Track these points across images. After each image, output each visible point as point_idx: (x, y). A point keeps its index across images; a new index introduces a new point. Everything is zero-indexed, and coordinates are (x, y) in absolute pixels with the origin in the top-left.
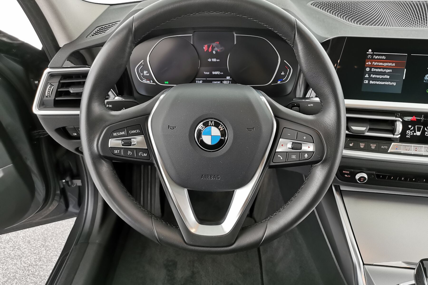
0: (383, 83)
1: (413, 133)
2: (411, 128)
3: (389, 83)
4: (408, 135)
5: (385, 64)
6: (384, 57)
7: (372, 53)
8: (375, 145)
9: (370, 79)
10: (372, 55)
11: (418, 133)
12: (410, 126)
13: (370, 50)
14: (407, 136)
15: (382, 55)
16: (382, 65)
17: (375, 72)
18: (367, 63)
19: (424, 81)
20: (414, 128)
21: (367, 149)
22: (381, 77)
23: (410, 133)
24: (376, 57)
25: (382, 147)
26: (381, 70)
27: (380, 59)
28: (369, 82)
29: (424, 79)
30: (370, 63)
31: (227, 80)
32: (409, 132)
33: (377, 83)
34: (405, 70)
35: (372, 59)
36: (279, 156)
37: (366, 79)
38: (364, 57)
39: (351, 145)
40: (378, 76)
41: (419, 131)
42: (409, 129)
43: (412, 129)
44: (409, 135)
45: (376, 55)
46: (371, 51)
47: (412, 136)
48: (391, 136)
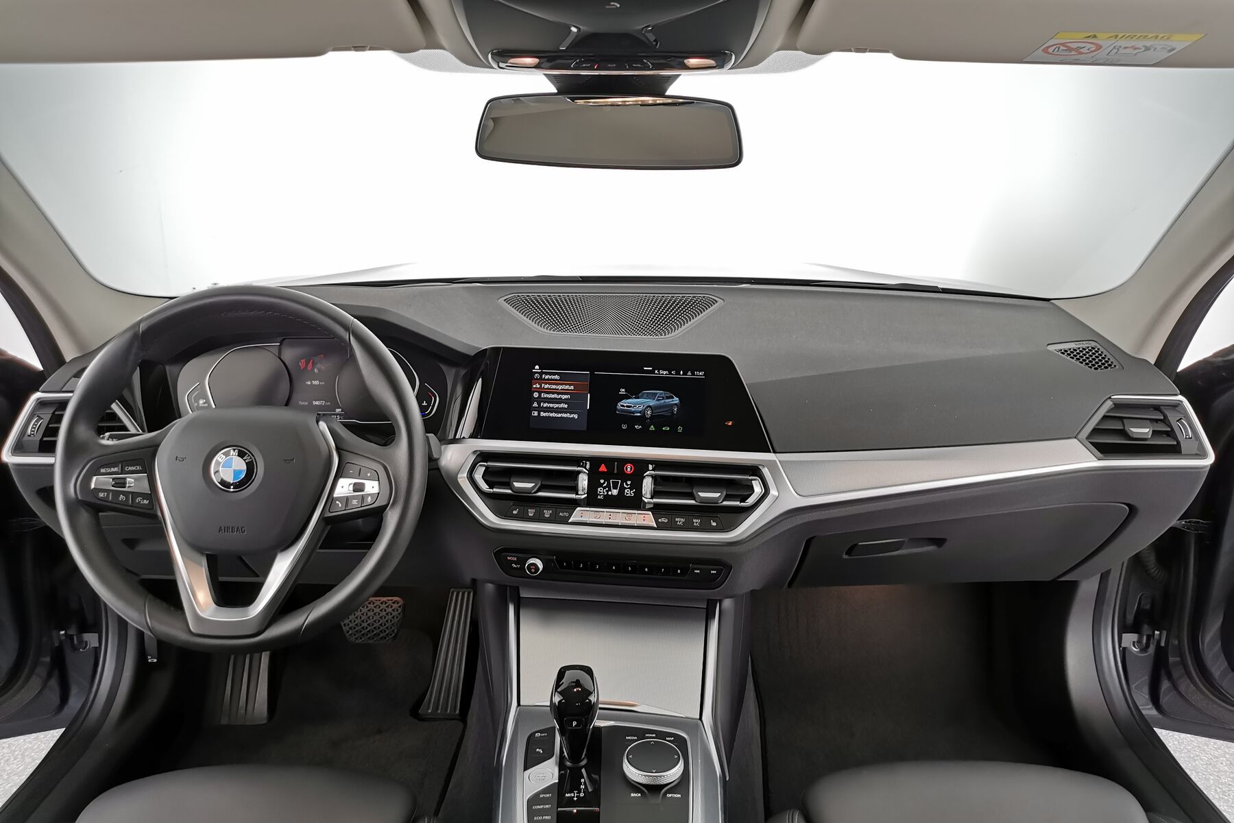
0: (560, 415)
1: (607, 491)
2: (604, 483)
3: (568, 415)
4: (600, 495)
5: (560, 387)
6: (557, 377)
7: (540, 371)
8: (551, 512)
9: (540, 409)
10: (540, 374)
11: (615, 492)
12: (602, 481)
13: (537, 367)
14: (599, 497)
15: (554, 374)
16: (555, 389)
17: (547, 398)
18: (534, 386)
19: (617, 412)
20: (609, 484)
21: (539, 519)
22: (556, 406)
23: (603, 492)
24: (547, 377)
25: (561, 514)
26: (555, 396)
27: (552, 380)
28: (539, 414)
29: (616, 409)
30: (538, 386)
31: (337, 415)
32: (601, 490)
33: (551, 415)
34: (589, 395)
35: (541, 380)
36: (337, 502)
37: (535, 409)
38: (530, 379)
39: (515, 512)
40: (551, 405)
41: (615, 488)
42: (601, 485)
43: (605, 485)
44: (602, 495)
45: (546, 374)
46: (538, 369)
47: (606, 496)
48: (573, 496)
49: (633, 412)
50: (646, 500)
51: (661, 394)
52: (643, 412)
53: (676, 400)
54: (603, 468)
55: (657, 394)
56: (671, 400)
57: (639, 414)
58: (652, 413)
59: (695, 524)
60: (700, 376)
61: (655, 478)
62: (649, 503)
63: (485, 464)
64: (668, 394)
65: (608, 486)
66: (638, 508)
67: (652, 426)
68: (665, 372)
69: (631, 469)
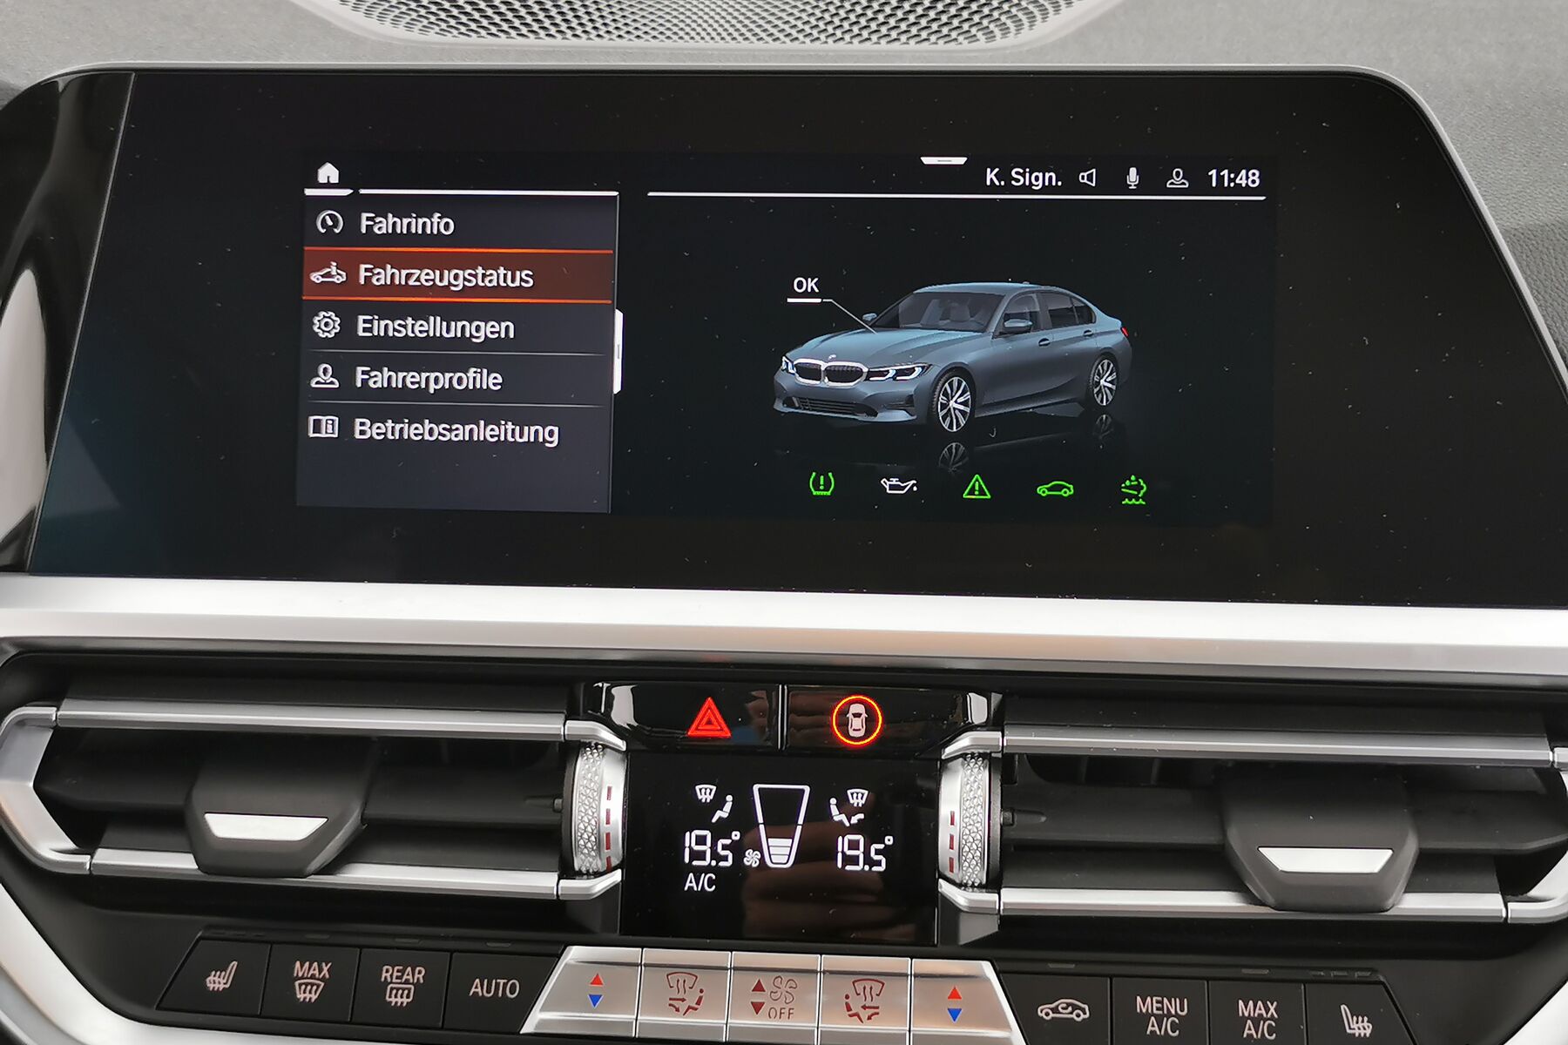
0: (460, 433)
1: (738, 849)
2: (718, 803)
3: (507, 431)
4: (698, 872)
5: (456, 279)
6: (438, 224)
7: (347, 192)
8: (420, 974)
9: (350, 402)
10: (348, 208)
11: (780, 852)
12: (705, 793)
13: (328, 172)
14: (690, 882)
15: (424, 207)
16: (432, 289)
17: (385, 341)
18: (316, 277)
19: (779, 406)
20: (743, 807)
21: (353, 1015)
22: (438, 380)
23: (715, 856)
24: (384, 225)
25: (477, 988)
26: (434, 326)
27: (410, 239)
28: (346, 428)
29: (770, 390)
30: (339, 277)
32: (701, 840)
33: (415, 431)
34: (619, 316)
35: (354, 245)
37: (324, 402)
39: (217, 982)
40: (412, 379)
41: (780, 822)
42: (700, 815)
43: (723, 813)
44: (708, 869)
45: (381, 207)
46: (335, 179)
47: (732, 879)
48: (541, 882)
49: (870, 406)
50: (960, 898)
51: (1024, 297)
52: (924, 403)
53: (1107, 331)
54: (709, 723)
55: (998, 298)
56: (1077, 331)
57: (901, 416)
58: (974, 403)
59: (1249, 1030)
60: (1239, 190)
61: (1003, 766)
62: (977, 911)
63: (51, 711)
64: (1066, 298)
65: (742, 818)
66: (921, 946)
67: (977, 481)
68: (1039, 179)
69: (870, 722)
